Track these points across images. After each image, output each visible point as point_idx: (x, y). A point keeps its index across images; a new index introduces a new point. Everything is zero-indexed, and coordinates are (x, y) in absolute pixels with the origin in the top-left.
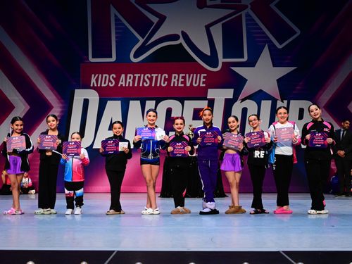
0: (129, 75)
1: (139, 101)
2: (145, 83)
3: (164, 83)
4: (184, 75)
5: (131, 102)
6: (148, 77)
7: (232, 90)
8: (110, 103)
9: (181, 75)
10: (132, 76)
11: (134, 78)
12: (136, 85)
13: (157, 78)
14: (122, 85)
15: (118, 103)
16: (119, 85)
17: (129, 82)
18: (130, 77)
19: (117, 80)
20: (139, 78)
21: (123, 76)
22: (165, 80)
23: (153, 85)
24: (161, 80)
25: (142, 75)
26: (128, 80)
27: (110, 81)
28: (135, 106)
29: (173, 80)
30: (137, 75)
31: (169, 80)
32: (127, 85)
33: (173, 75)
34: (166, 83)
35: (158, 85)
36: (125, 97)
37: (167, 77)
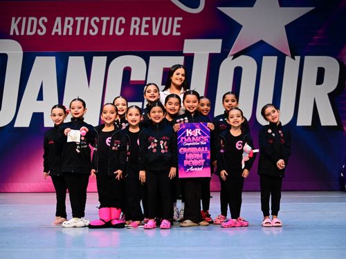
0: (67, 19)
1: (82, 58)
2: (91, 31)
3: (120, 31)
4: (149, 19)
5: (71, 58)
6: (95, 21)
7: (219, 42)
8: (38, 60)
9: (145, 19)
10: (71, 19)
11: (76, 22)
12: (78, 33)
13: (109, 22)
14: (57, 33)
15: (52, 60)
16: (53, 34)
17: (68, 29)
18: (69, 22)
19: (49, 26)
20: (83, 22)
21: (58, 20)
22: (121, 25)
23: (103, 33)
24: (114, 26)
25: (87, 19)
26: (66, 26)
27: (38, 27)
28: (76, 64)
29: (133, 26)
30: (79, 19)
31: (126, 26)
32: (65, 33)
33: (133, 19)
34: (123, 30)
35: (111, 33)
36: (62, 50)
37: (124, 22)
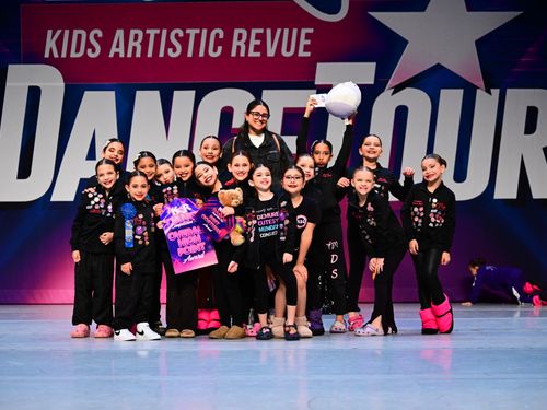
0: (133, 32)
1: (157, 92)
2: (170, 50)
3: (215, 50)
4: (261, 31)
5: (139, 94)
6: (177, 35)
7: (372, 66)
8: (89, 97)
9: (254, 31)
10: (140, 33)
11: (146, 37)
12: (150, 54)
13: (198, 37)
14: (117, 54)
15: (109, 98)
16: (111, 55)
17: (135, 49)
18: (136, 37)
19: (106, 43)
20: (158, 37)
21: (120, 33)
22: (218, 42)
23: (190, 54)
24: (207, 43)
25: (165, 32)
26: (131, 43)
27: (89, 45)
28: (147, 102)
29: (236, 43)
30: (152, 32)
31: (226, 43)
32: (129, 55)
33: (237, 31)
34: (220, 49)
35: (202, 54)
36: (126, 81)
37: (221, 36)
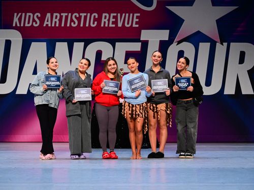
0: (55, 15)
1: (66, 43)
2: (72, 23)
3: (94, 24)
4: (115, 14)
5: (57, 44)
6: (75, 16)
7: (167, 32)
8: (34, 45)
9: (112, 15)
10: (58, 15)
11: (61, 17)
12: (63, 25)
13: (85, 17)
14: (47, 25)
16: (45, 25)
17: (56, 22)
18: (56, 17)
19: (42, 19)
20: (67, 17)
21: (49, 15)
22: (95, 19)
23: (82, 25)
24: (90, 20)
25: (70, 14)
26: (54, 20)
27: (34, 21)
29: (103, 20)
30: (64, 15)
31: (99, 20)
32: (53, 25)
33: (104, 15)
34: (96, 23)
35: (87, 25)
36: (51, 38)
37: (97, 17)
